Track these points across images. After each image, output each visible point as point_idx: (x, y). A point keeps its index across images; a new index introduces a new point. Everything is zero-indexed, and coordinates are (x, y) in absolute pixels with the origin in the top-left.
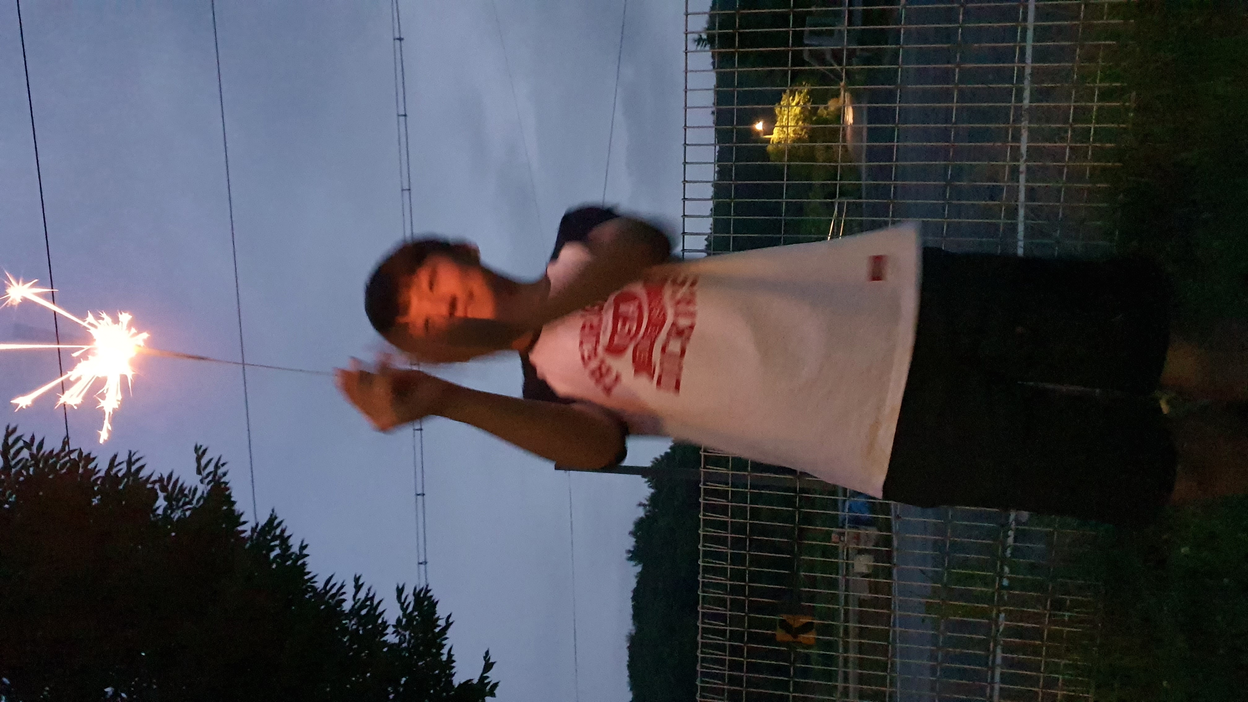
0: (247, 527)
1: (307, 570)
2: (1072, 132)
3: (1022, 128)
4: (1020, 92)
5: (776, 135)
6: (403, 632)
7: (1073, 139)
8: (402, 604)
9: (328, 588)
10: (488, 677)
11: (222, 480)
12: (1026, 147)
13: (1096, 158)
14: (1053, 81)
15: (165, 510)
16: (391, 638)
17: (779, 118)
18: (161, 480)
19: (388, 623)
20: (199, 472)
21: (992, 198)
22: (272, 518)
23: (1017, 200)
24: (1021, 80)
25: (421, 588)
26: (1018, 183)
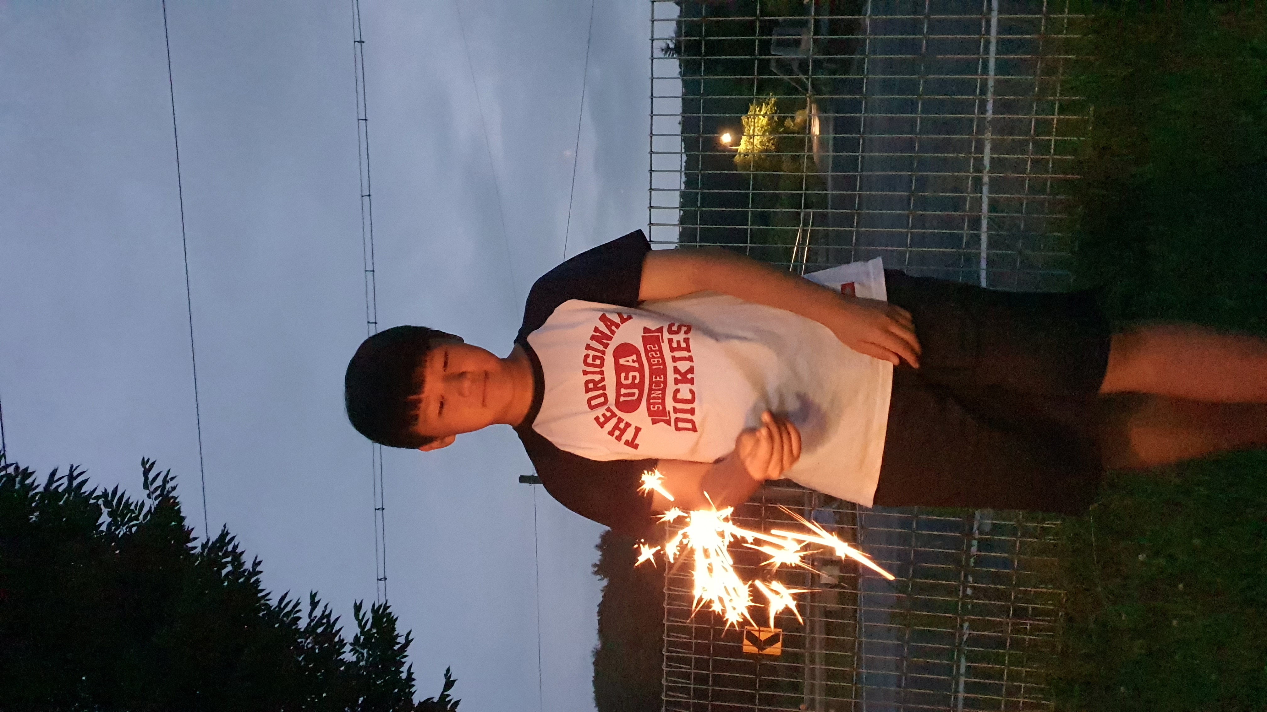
0: (198, 544)
1: (260, 588)
2: (1033, 143)
3: (985, 139)
4: (983, 102)
5: (743, 147)
6: (360, 650)
7: (1035, 152)
8: (360, 622)
9: (282, 606)
10: (448, 695)
11: (171, 495)
12: (989, 158)
13: (1055, 171)
14: (1015, 93)
15: (109, 525)
16: (348, 656)
17: (746, 129)
18: (105, 494)
19: (345, 642)
20: (146, 486)
21: (955, 209)
22: (224, 534)
23: (981, 211)
24: (983, 92)
25: (380, 604)
26: (981, 193)
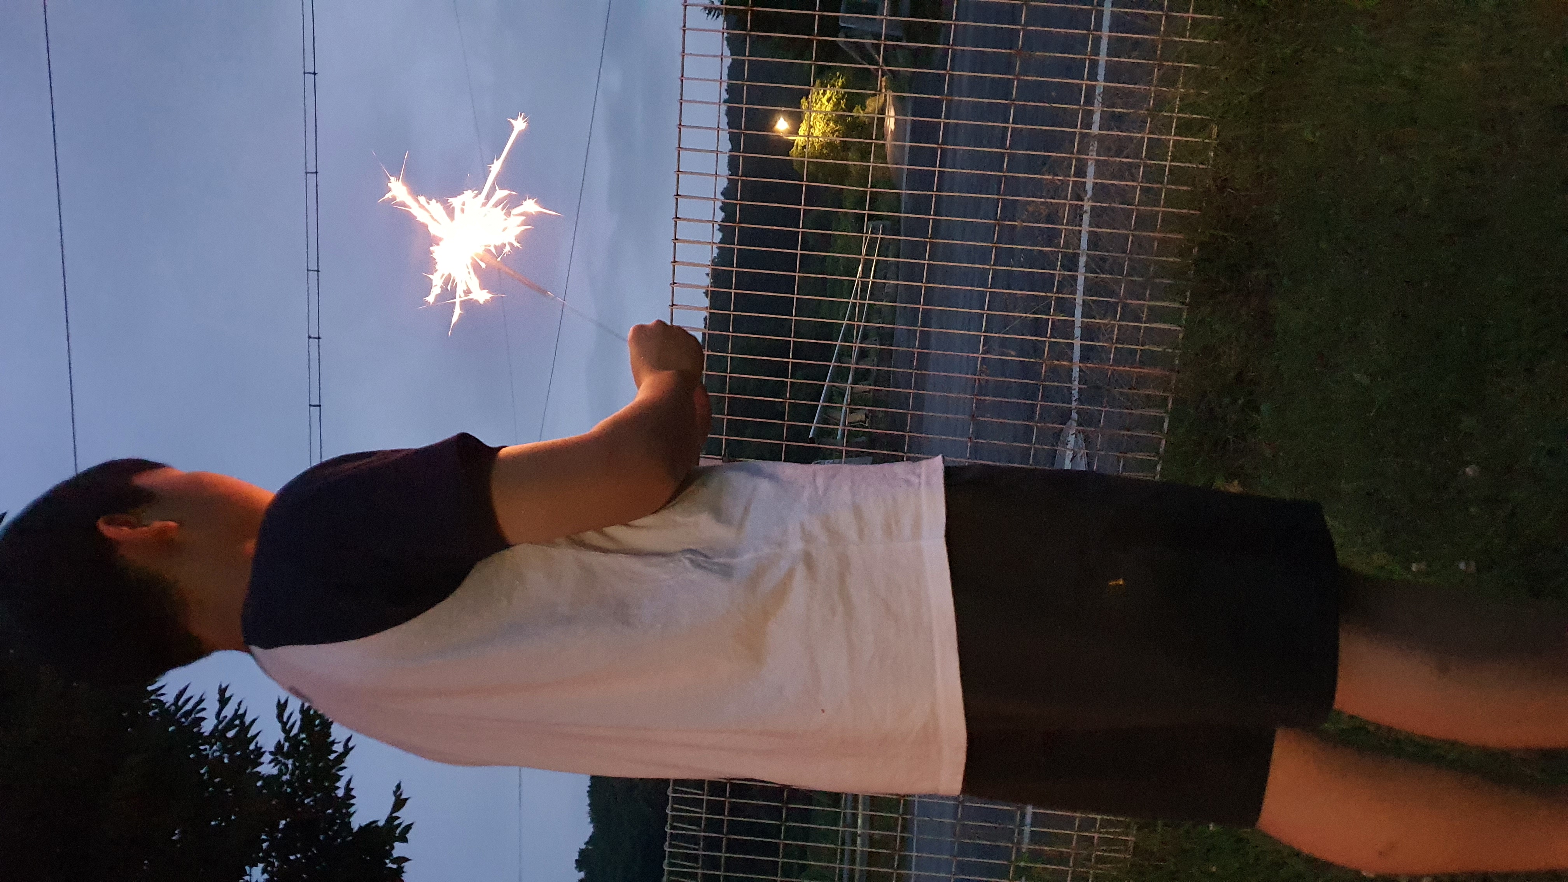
2: (1144, 169)
3: (1089, 160)
4: (1089, 114)
5: (800, 139)
6: (283, 761)
7: (1146, 177)
8: (284, 725)
9: (180, 703)
10: (398, 818)
12: (1091, 183)
13: (1169, 203)
14: (1126, 105)
16: (267, 768)
17: (806, 116)
19: (263, 750)
21: (1048, 243)
23: (1078, 247)
24: (1089, 100)
26: (1080, 226)
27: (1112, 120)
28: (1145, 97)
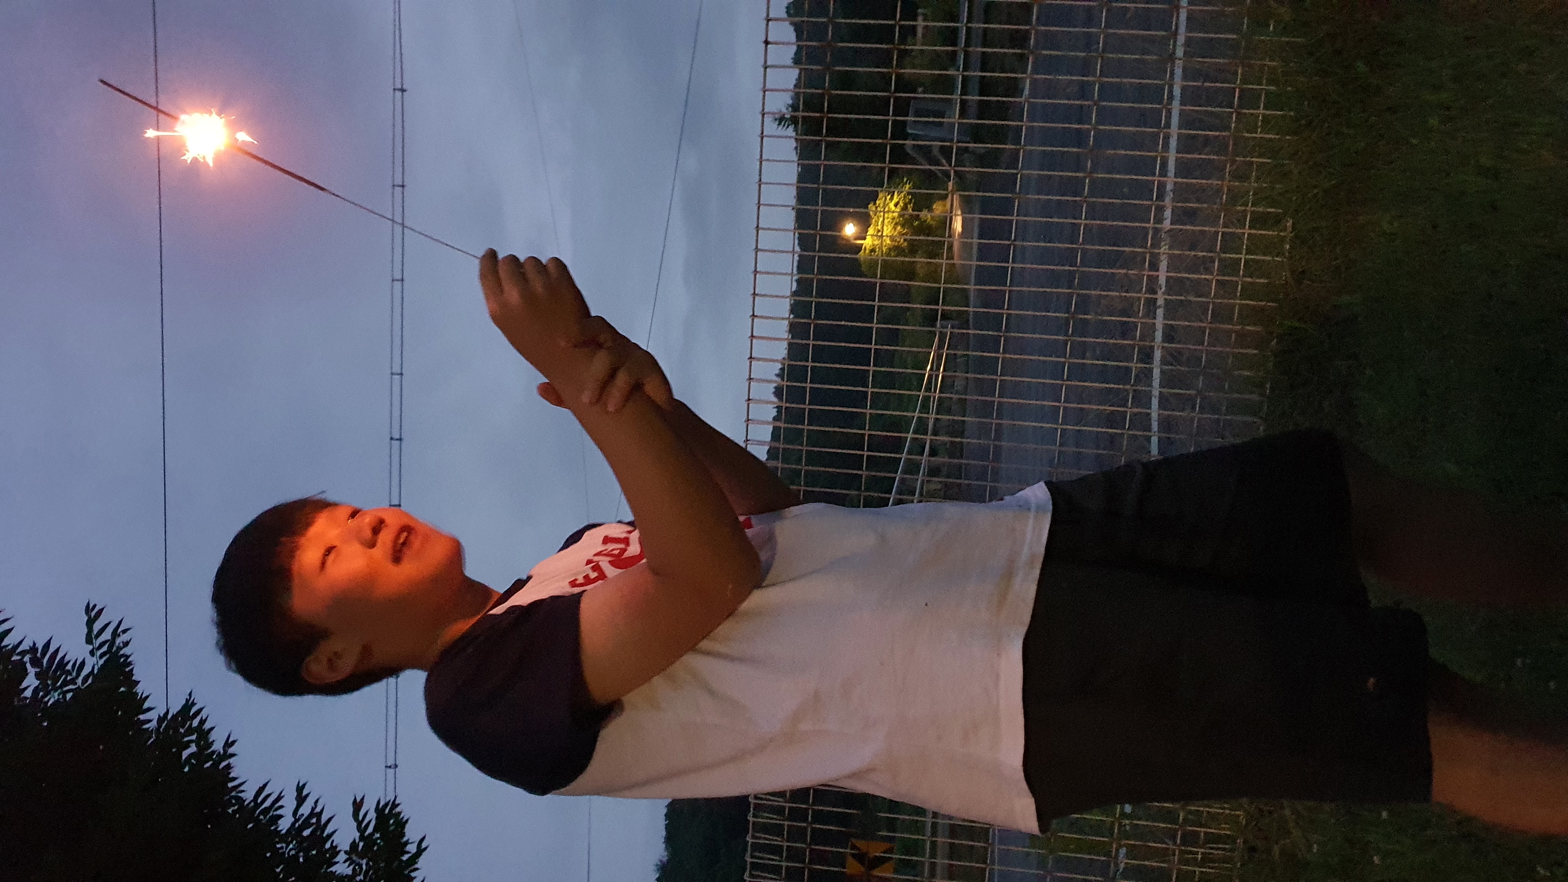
0: (153, 715)
1: (231, 775)
2: (1219, 262)
3: (1161, 254)
4: (1160, 209)
5: (868, 242)
6: (358, 861)
7: (1221, 272)
8: (360, 824)
9: (259, 801)
11: (122, 652)
12: (1164, 278)
13: (1244, 296)
14: (1198, 200)
15: (36, 690)
16: (342, 868)
17: (874, 220)
18: (33, 649)
19: (338, 849)
20: (89, 641)
21: (1124, 336)
22: (188, 705)
23: (1153, 340)
25: (387, 801)
26: (1155, 318)
27: (1183, 216)
28: (1219, 191)
